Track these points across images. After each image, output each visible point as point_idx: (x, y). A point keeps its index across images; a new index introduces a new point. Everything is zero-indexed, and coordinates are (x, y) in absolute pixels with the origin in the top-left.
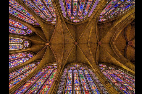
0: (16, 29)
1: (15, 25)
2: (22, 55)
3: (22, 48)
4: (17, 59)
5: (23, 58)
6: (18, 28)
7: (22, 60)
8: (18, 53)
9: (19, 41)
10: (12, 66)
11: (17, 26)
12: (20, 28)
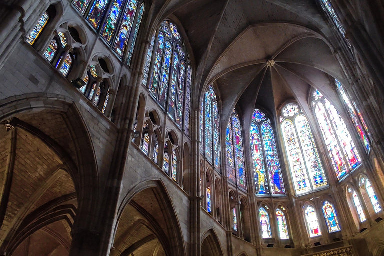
0: (264, 140)
2: (320, 110)
3: (303, 116)
4: (329, 117)
5: (325, 107)
6: (261, 137)
9: (288, 127)
10: (341, 122)
12: (259, 136)
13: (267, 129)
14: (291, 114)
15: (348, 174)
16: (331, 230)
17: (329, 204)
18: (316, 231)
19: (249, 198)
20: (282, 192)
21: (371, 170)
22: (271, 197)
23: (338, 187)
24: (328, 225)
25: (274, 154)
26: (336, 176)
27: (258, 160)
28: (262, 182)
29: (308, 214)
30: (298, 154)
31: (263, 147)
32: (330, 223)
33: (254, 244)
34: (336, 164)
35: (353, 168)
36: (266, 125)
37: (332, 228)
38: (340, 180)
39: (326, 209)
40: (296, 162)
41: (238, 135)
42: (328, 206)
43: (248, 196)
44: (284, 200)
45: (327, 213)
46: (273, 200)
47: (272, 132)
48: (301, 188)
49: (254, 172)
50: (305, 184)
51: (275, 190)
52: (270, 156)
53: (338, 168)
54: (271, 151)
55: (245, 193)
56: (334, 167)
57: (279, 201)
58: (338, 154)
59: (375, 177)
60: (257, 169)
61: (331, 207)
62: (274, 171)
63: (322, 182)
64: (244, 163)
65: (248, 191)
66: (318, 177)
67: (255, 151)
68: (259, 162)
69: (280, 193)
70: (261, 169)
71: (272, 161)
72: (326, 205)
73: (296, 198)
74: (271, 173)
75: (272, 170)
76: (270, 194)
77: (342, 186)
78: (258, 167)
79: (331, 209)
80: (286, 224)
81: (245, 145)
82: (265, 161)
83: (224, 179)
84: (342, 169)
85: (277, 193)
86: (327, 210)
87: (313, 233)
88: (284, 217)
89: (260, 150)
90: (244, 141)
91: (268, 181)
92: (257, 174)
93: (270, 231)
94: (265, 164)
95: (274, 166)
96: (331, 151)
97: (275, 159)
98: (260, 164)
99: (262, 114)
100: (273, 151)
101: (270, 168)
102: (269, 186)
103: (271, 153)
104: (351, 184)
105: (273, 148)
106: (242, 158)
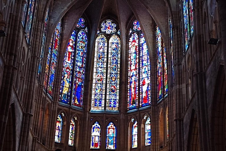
0: (78, 49)
1: (71, 50)
2: (134, 41)
3: (118, 39)
4: (139, 53)
5: (139, 41)
6: (75, 45)
7: (142, 44)
8: (128, 48)
9: (102, 43)
10: (147, 62)
11: (72, 47)
12: (74, 43)
13: (82, 38)
14: (108, 32)
15: (137, 108)
16: (108, 147)
17: (113, 126)
18: (96, 145)
19: (52, 105)
20: (80, 104)
21: (155, 115)
22: (70, 108)
23: (126, 115)
24: (107, 142)
25: (82, 65)
26: (127, 106)
27: (68, 68)
28: (65, 91)
29: (93, 128)
30: (102, 73)
31: (74, 56)
32: (108, 141)
33: (47, 147)
34: (131, 96)
35: (142, 106)
36: (82, 33)
37: (109, 145)
38: (129, 110)
39: (109, 128)
40: (98, 80)
41: (57, 38)
42: (111, 127)
43: (52, 102)
44: (79, 113)
45: (109, 132)
46: (71, 110)
47: (86, 43)
48: (95, 105)
49: (62, 79)
50: (100, 103)
51: (75, 101)
52: (79, 67)
53: (130, 100)
54: (80, 62)
55: (50, 100)
56: (127, 98)
57: (75, 112)
58: (135, 88)
59: (156, 121)
60: (65, 76)
61: (113, 129)
62: (79, 82)
63: (114, 106)
64: (56, 69)
65: (52, 98)
66: (112, 101)
67: (67, 58)
68: (68, 70)
69: (77, 105)
70: (68, 77)
71: (79, 72)
72: (110, 126)
73: (89, 113)
74: (75, 85)
75: (77, 82)
76: (70, 104)
77: (129, 116)
78: (66, 75)
79: (113, 130)
80: (74, 132)
81: (60, 49)
82: (73, 70)
83: (40, 87)
84: (134, 102)
85: (75, 104)
86: (110, 130)
87: (93, 146)
88: (74, 126)
89: (71, 59)
90: (61, 45)
91: (71, 92)
92: (64, 82)
93: (60, 136)
94: (73, 74)
95: (79, 78)
96: (131, 83)
97: (81, 71)
98: (68, 73)
99: (82, 20)
100: (83, 62)
101: (75, 79)
102: (71, 96)
103: (79, 64)
104: (137, 117)
105: (83, 59)
106: (55, 63)
